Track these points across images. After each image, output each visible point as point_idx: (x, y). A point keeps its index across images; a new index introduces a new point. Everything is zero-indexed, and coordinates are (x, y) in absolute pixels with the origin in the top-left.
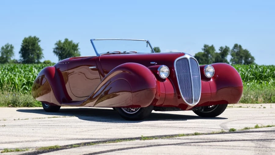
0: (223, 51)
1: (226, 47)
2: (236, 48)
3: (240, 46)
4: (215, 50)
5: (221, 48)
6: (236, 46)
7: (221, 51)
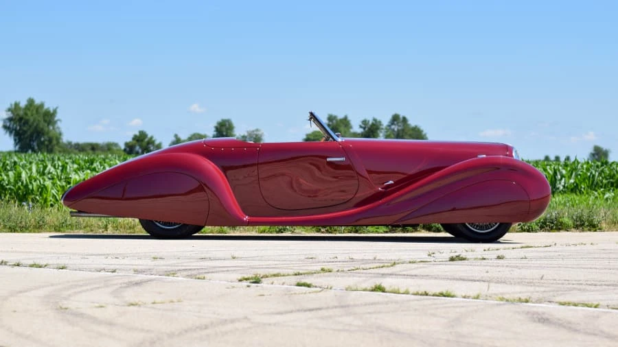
0: (369, 129)
1: (375, 120)
2: (395, 123)
3: (405, 120)
4: (351, 127)
5: (365, 122)
6: (395, 119)
7: (364, 128)
